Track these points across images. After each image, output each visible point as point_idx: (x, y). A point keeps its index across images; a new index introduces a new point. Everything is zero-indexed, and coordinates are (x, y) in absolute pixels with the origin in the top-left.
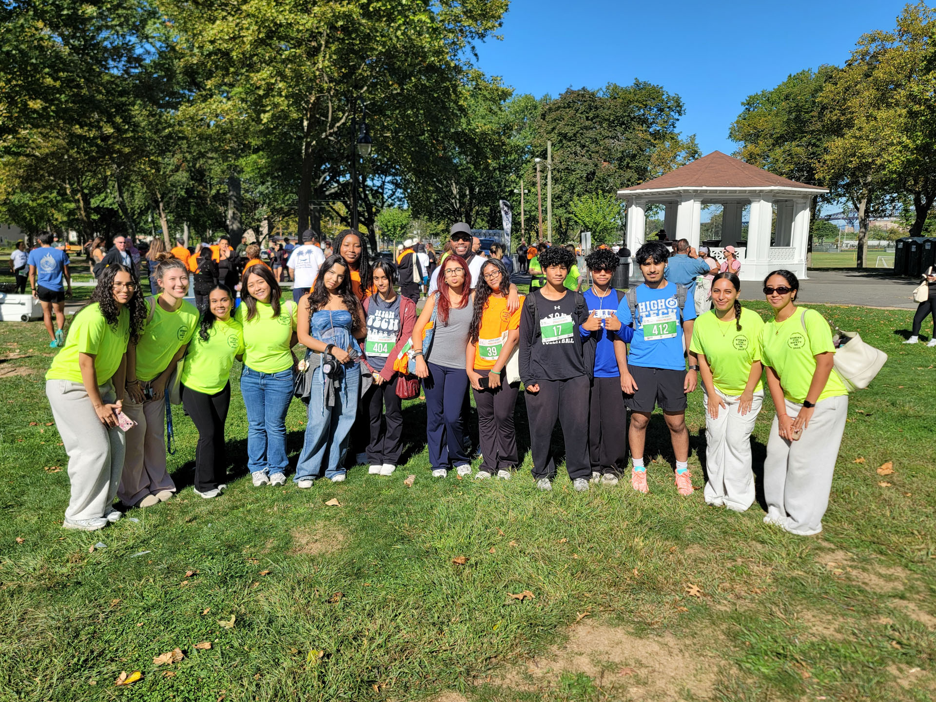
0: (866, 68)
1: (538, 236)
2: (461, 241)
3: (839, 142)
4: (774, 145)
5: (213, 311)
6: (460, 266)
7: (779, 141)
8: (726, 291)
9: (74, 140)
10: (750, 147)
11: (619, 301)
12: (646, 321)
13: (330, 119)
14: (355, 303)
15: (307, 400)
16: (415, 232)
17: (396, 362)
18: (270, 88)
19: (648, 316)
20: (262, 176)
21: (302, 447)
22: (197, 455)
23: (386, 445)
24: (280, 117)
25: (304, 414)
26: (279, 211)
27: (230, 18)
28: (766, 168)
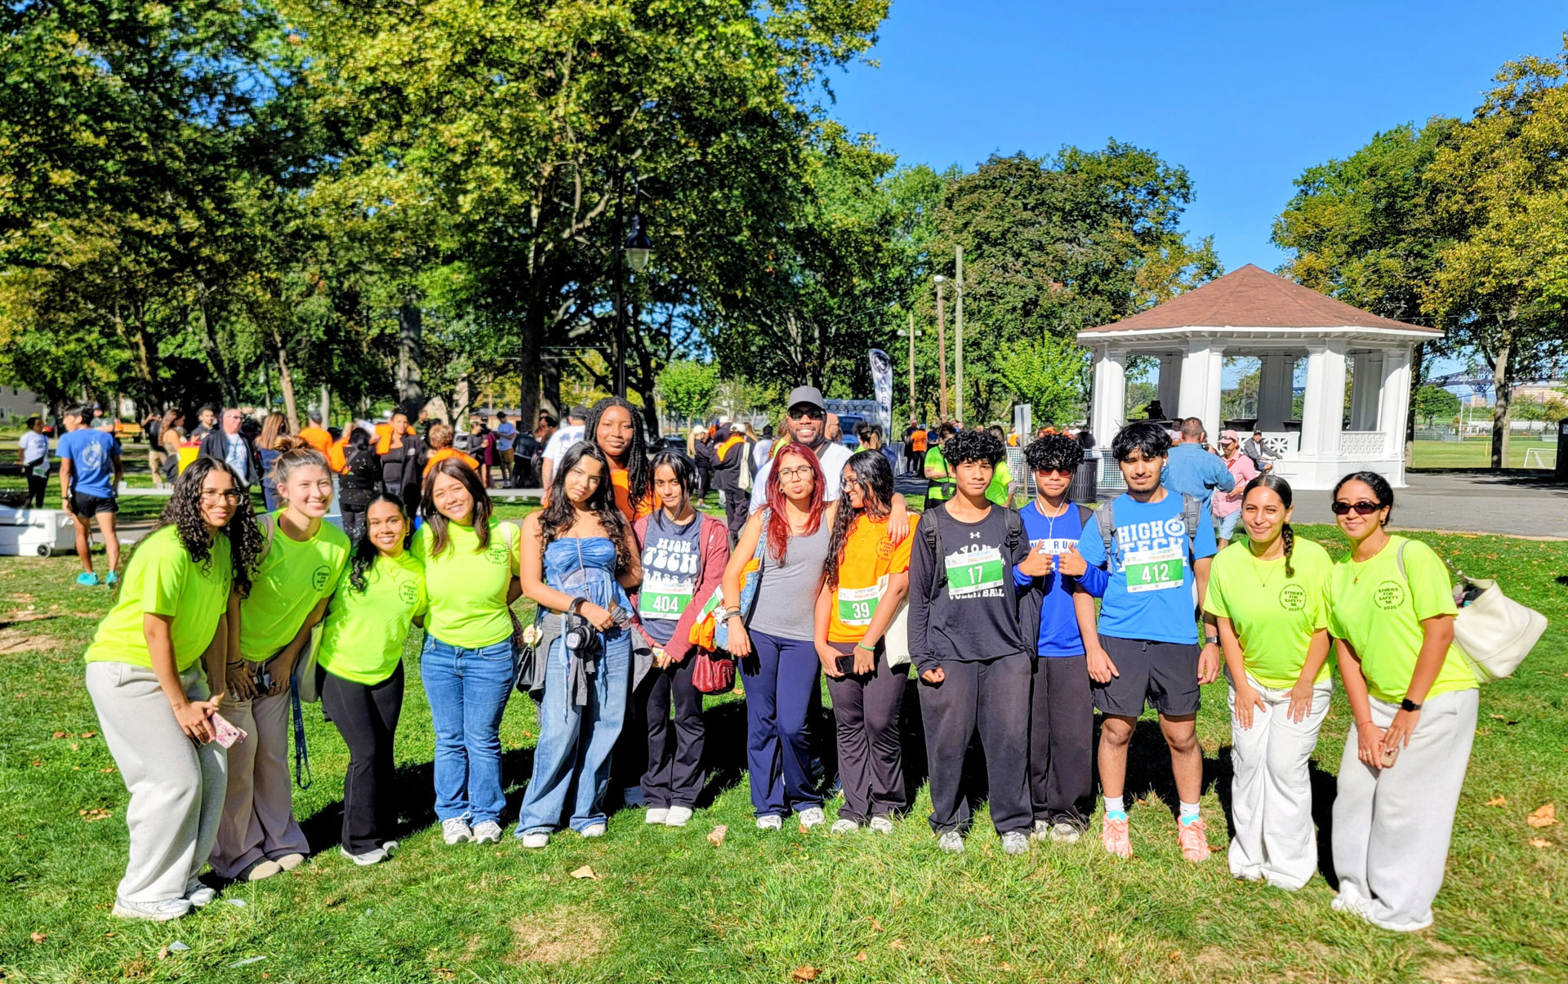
0: (1510, 121)
1: (938, 410)
2: (805, 418)
3: (1462, 249)
4: (1348, 255)
5: (373, 540)
6: (806, 463)
7: (1359, 247)
8: (1268, 509)
9: (132, 240)
10: (1309, 258)
11: (1083, 524)
12: (1130, 559)
13: (577, 205)
14: (620, 525)
15: (538, 696)
16: (725, 403)
17: (694, 628)
18: (473, 151)
19: (1134, 549)
20: (459, 305)
21: (530, 776)
22: (346, 791)
23: (676, 774)
24: (490, 201)
25: (532, 719)
26: (489, 366)
27: (403, 29)
28: (1335, 294)
